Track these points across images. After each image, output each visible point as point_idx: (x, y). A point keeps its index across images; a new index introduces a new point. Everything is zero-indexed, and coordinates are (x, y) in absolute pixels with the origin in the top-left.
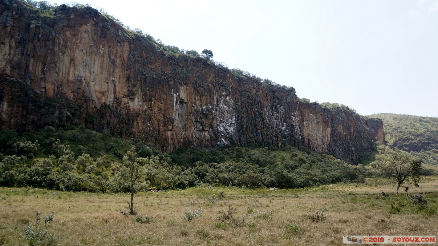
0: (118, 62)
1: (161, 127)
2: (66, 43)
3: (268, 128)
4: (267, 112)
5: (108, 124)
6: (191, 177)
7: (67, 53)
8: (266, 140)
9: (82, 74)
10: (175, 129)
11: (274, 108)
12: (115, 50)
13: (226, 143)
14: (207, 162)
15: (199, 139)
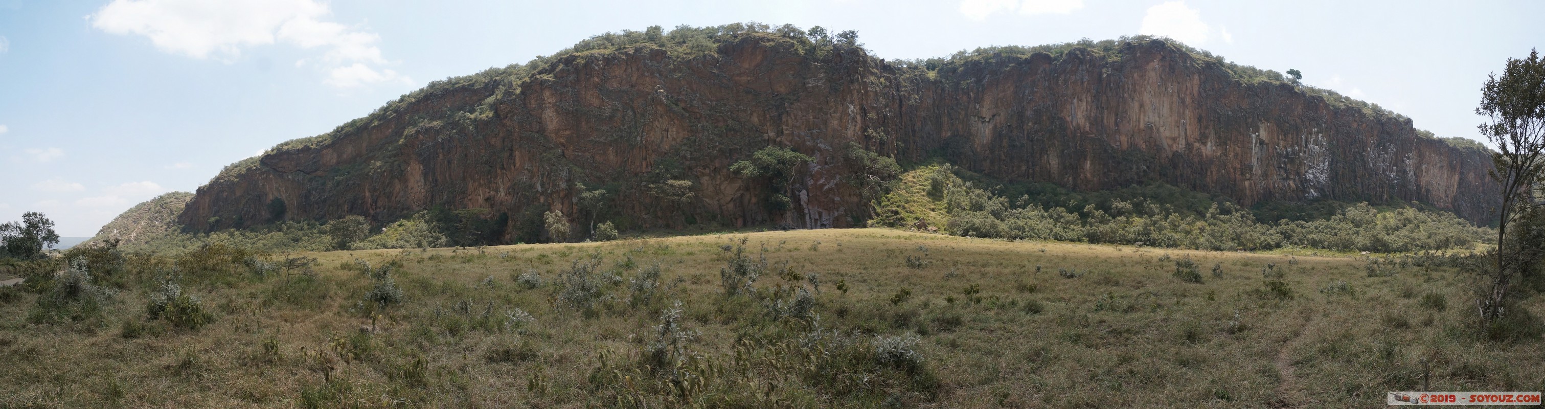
0: (1188, 100)
1: (1237, 176)
2: (1135, 87)
3: (1371, 175)
4: (1371, 153)
5: (1182, 175)
6: (1277, 238)
7: (1136, 98)
8: (1366, 192)
9: (1152, 120)
10: (1254, 177)
11: (1381, 145)
12: (1184, 86)
13: (1315, 194)
14: (1293, 221)
15: (1282, 189)
